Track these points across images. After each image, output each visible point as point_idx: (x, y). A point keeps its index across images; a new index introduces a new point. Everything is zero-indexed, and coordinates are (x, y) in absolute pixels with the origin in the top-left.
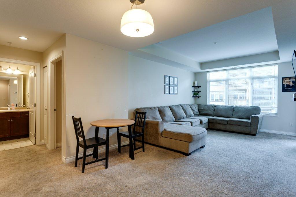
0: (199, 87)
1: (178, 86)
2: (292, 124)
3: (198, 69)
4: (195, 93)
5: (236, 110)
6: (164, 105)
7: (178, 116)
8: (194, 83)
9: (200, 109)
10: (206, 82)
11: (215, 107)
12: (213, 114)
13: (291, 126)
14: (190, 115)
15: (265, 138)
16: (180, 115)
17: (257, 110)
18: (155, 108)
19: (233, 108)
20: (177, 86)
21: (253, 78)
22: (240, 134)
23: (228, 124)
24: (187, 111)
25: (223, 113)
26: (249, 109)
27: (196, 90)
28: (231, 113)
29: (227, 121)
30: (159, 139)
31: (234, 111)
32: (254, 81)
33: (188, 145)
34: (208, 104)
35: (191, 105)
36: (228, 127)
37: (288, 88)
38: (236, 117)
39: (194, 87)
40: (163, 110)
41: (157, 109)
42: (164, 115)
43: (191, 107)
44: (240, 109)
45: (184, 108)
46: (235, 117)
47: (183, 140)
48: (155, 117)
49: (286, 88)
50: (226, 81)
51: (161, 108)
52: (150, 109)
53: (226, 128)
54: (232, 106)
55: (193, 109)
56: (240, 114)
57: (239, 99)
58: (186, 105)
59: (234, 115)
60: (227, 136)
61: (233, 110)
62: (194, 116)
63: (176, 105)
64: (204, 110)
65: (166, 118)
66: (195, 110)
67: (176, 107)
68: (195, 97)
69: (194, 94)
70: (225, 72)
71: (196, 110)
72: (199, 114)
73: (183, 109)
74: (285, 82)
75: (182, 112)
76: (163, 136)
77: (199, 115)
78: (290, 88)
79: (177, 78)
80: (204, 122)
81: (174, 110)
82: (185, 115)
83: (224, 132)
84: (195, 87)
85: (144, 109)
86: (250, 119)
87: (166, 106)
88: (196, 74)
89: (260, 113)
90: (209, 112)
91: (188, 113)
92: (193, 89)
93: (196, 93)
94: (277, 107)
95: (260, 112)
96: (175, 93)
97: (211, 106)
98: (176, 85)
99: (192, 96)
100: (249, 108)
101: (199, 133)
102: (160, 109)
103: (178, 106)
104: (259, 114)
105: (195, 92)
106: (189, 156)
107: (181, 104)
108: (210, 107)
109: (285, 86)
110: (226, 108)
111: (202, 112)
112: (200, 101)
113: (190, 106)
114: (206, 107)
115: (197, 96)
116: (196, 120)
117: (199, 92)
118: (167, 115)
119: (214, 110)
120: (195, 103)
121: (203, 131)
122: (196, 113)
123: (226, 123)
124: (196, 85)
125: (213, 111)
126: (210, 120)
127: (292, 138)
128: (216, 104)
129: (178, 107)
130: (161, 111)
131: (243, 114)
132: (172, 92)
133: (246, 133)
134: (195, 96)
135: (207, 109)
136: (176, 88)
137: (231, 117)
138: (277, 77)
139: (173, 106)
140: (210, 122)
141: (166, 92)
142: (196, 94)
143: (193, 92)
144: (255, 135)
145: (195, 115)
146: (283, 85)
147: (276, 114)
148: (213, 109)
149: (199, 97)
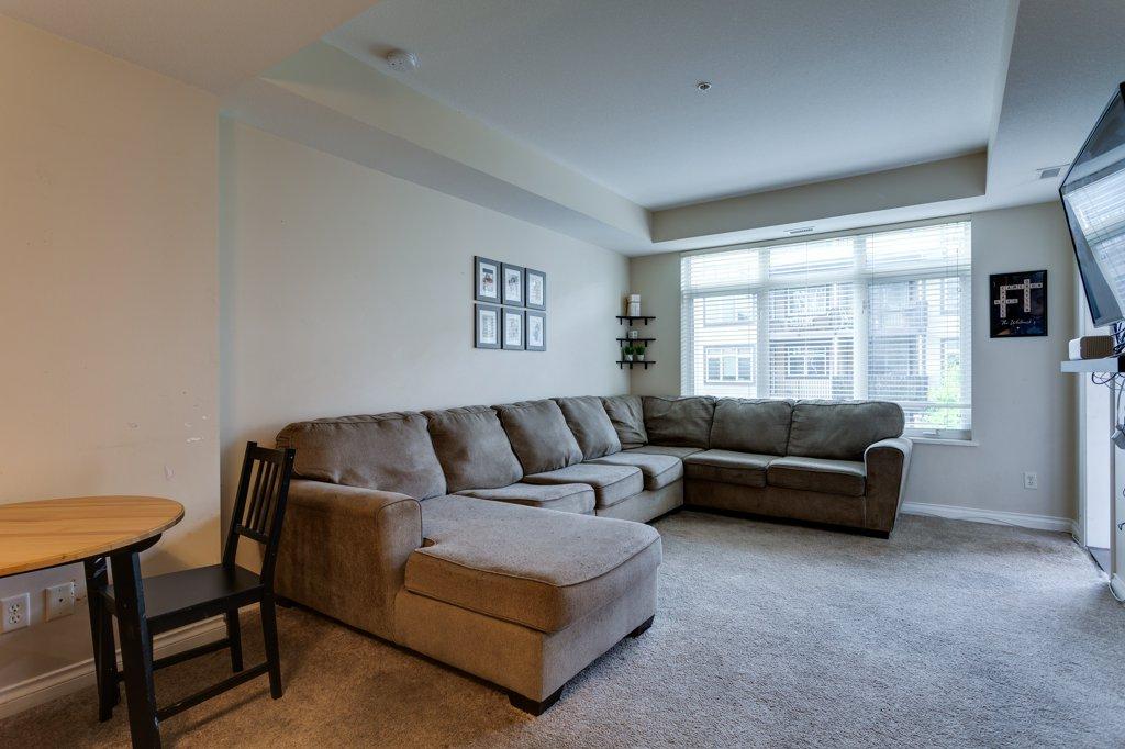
0: (646, 320)
1: (548, 313)
2: (1031, 478)
3: (642, 242)
4: (631, 345)
5: (800, 417)
6: (469, 403)
7: (541, 453)
8: (626, 303)
9: (649, 415)
10: (676, 299)
11: (715, 405)
12: (704, 438)
13: (1027, 486)
14: (599, 446)
15: (928, 548)
16: (550, 450)
17: (888, 417)
18: (406, 418)
19: (788, 410)
20: (541, 310)
21: (871, 281)
22: (820, 533)
23: (768, 484)
24: (587, 430)
25: (747, 434)
26: (856, 416)
27: (634, 335)
28: (781, 431)
29: (764, 471)
30: (389, 602)
31: (794, 426)
32: (875, 291)
33: (539, 649)
34: (685, 393)
35: (612, 399)
36: (770, 501)
37: (1013, 323)
38: (805, 451)
39: (626, 318)
40: (454, 428)
41: (425, 422)
42: (462, 454)
43: (608, 411)
44: (818, 413)
45: (576, 414)
46: (797, 451)
47: (513, 614)
48: (400, 467)
49: (1004, 322)
50: (760, 291)
51: (445, 420)
52: (376, 426)
53: (759, 506)
54: (787, 404)
55: (616, 417)
56: (818, 437)
57: (806, 375)
58: (588, 399)
59: (795, 442)
60: (766, 547)
61: (790, 423)
62: (623, 450)
63: (533, 403)
64: (666, 420)
65: (470, 471)
66: (630, 421)
67: (534, 410)
68: (631, 364)
69: (626, 351)
70: (754, 254)
71: (634, 420)
72: (644, 437)
73: (569, 420)
74: (1003, 295)
75: (563, 435)
76: (408, 584)
77: (645, 444)
78: (1022, 322)
79: (543, 275)
80: (662, 481)
81: (519, 427)
82: (574, 446)
83: (752, 524)
84: (631, 319)
85: (333, 427)
86: (863, 461)
87: (478, 410)
88: (634, 264)
89: (901, 433)
90: (691, 428)
91: (592, 439)
92: (620, 330)
93: (635, 345)
94: (969, 402)
95: (902, 427)
96: (532, 342)
97: (699, 401)
98: (535, 307)
99: (620, 359)
100: (857, 410)
101: (611, 566)
102: (441, 423)
103: (541, 406)
104: (896, 437)
105: (631, 341)
106: (545, 716)
107: (560, 395)
108: (694, 406)
109: (1003, 314)
110: (761, 410)
111: (659, 429)
112: (653, 382)
113: (604, 403)
114: (676, 407)
115: (641, 357)
116: (623, 472)
117: (646, 341)
118: (474, 454)
119: (711, 422)
120: (632, 393)
121: (640, 548)
122: (630, 436)
123: (761, 482)
124: (635, 311)
125: (704, 425)
126: (691, 467)
127: (1040, 541)
128: (719, 392)
129: (541, 411)
130: (446, 435)
131: (832, 437)
132: (513, 339)
133: (849, 524)
134: (630, 358)
135: (680, 415)
136: (534, 321)
137: (779, 451)
138: (970, 273)
139: (517, 405)
140: (691, 475)
141: (483, 340)
142: (634, 352)
143: (621, 340)
144: (885, 535)
145: (627, 446)
146: (994, 310)
147: (967, 435)
148: (704, 414)
149: (646, 364)
